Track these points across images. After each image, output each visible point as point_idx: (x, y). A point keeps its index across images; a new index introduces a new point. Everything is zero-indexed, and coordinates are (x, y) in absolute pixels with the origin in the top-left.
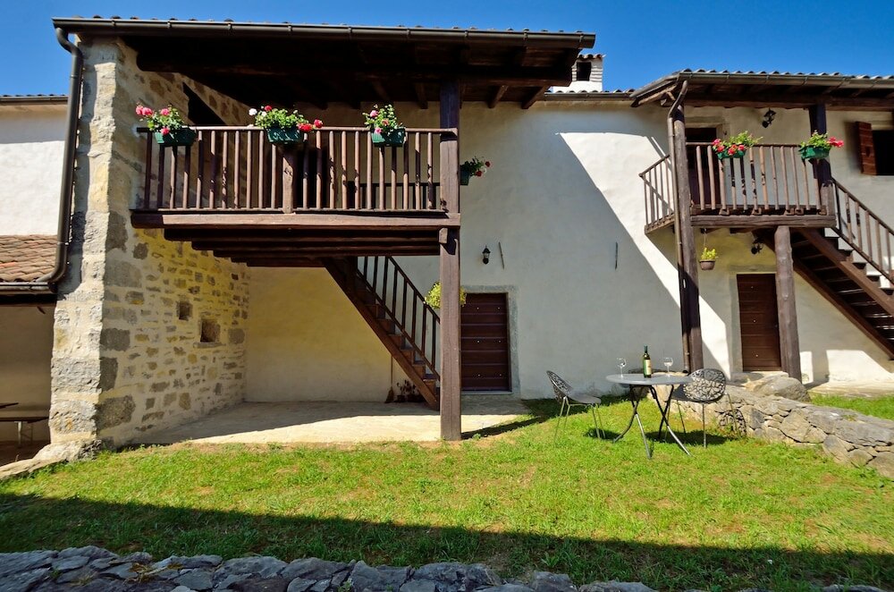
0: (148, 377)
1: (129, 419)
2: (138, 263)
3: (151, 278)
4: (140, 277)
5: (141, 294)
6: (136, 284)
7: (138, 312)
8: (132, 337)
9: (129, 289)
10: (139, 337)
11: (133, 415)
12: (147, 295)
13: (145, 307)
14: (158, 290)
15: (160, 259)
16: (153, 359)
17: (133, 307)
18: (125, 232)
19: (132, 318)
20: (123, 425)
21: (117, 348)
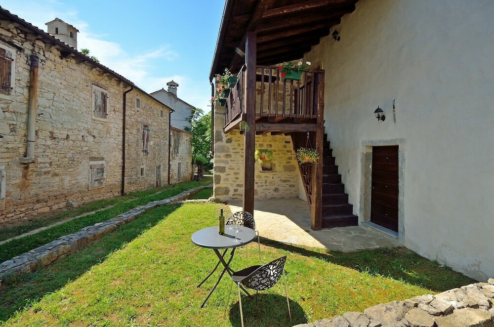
0: (235, 182)
1: (228, 194)
2: (228, 145)
3: (234, 149)
4: (229, 149)
5: (231, 155)
6: (227, 152)
7: (229, 161)
8: (226, 169)
9: (224, 154)
10: (230, 169)
11: (229, 193)
12: (233, 155)
13: (232, 159)
14: (239, 153)
15: (239, 142)
16: (237, 176)
17: (227, 159)
18: (221, 136)
19: (227, 162)
20: (225, 196)
21: (221, 172)
